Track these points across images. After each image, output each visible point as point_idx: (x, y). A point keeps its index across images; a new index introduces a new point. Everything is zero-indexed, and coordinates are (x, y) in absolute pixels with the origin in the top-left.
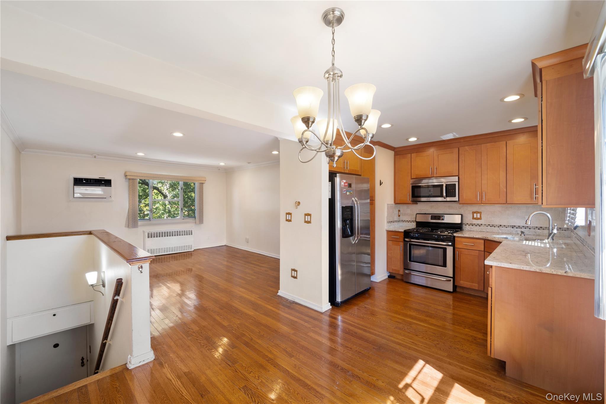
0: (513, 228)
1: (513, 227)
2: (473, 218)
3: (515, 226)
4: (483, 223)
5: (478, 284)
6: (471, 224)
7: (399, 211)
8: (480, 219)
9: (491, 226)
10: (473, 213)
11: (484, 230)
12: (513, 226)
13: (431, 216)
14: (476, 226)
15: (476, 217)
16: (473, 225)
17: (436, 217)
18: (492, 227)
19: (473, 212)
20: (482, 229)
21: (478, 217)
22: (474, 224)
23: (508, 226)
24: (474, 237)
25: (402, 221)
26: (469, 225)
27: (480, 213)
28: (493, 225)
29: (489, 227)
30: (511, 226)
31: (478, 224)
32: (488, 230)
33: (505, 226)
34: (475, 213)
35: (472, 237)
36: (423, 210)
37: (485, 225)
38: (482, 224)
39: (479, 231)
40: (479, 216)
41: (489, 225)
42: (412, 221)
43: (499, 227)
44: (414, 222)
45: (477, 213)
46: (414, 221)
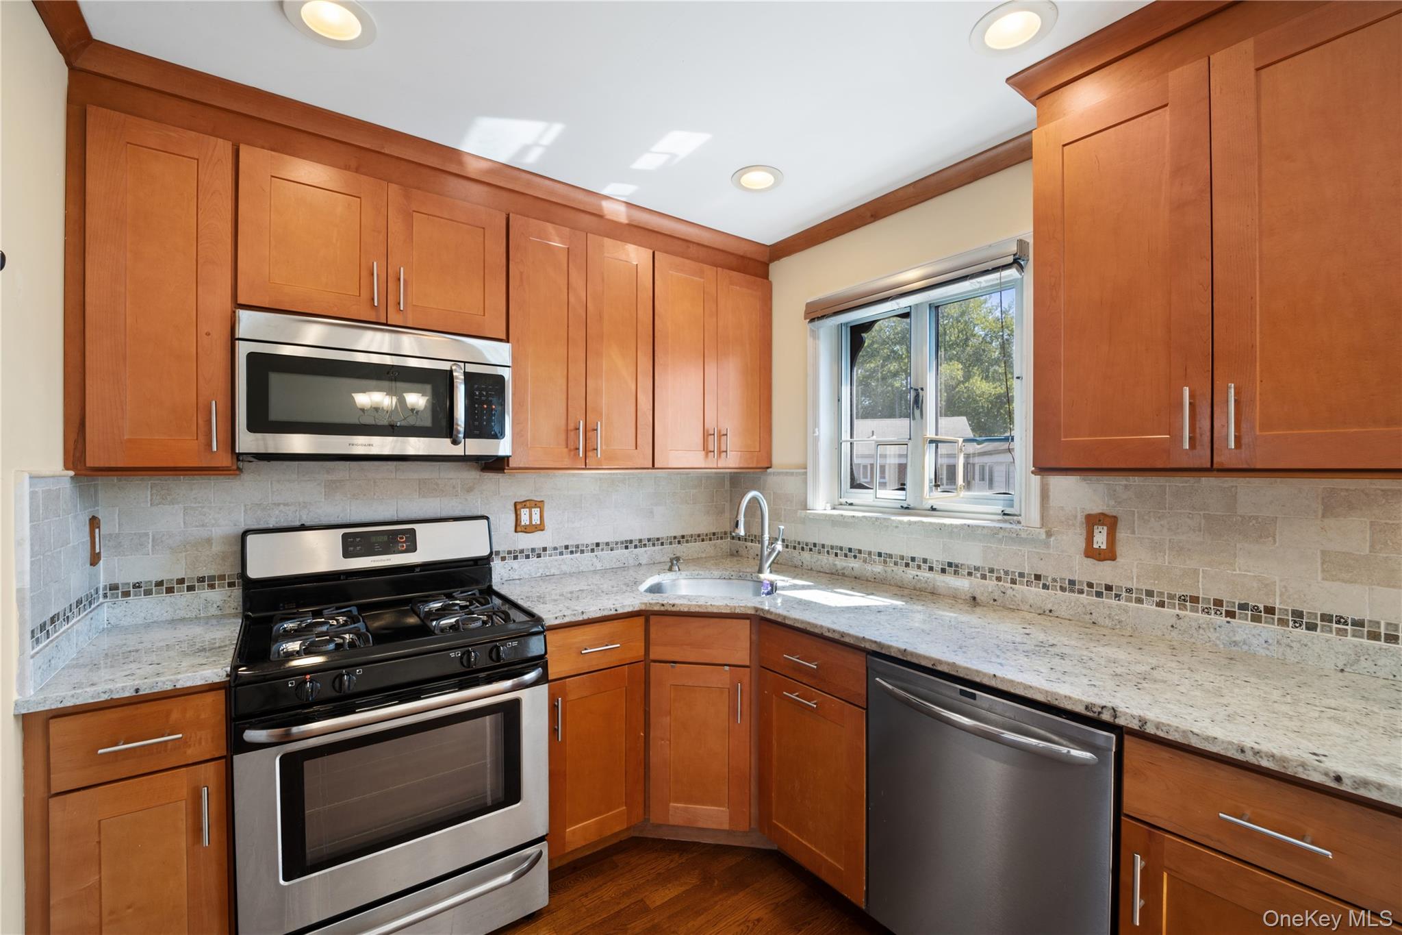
0: (627, 548)
1: (627, 544)
2: (518, 527)
3: (631, 542)
4: (549, 545)
5: (626, 806)
6: (509, 552)
7: (94, 522)
8: (540, 528)
9: (572, 552)
10: (517, 507)
11: (553, 571)
12: (626, 541)
13: (345, 536)
14: (527, 557)
15: (528, 523)
16: (516, 558)
17: (373, 539)
18: (576, 552)
19: (515, 504)
20: (547, 567)
21: (534, 523)
22: (522, 551)
23: (617, 543)
24: (620, 611)
25: (114, 587)
26: (503, 559)
27: (539, 504)
28: (577, 546)
29: (567, 556)
30: (622, 543)
31: (533, 550)
32: (565, 568)
33: (607, 544)
34: (524, 507)
35: (613, 612)
36: (279, 505)
37: (555, 549)
38: (545, 549)
39: (539, 574)
40: (536, 520)
41: (567, 547)
42: (201, 580)
43: (593, 550)
44: (212, 587)
45: (530, 508)
46: (212, 578)
